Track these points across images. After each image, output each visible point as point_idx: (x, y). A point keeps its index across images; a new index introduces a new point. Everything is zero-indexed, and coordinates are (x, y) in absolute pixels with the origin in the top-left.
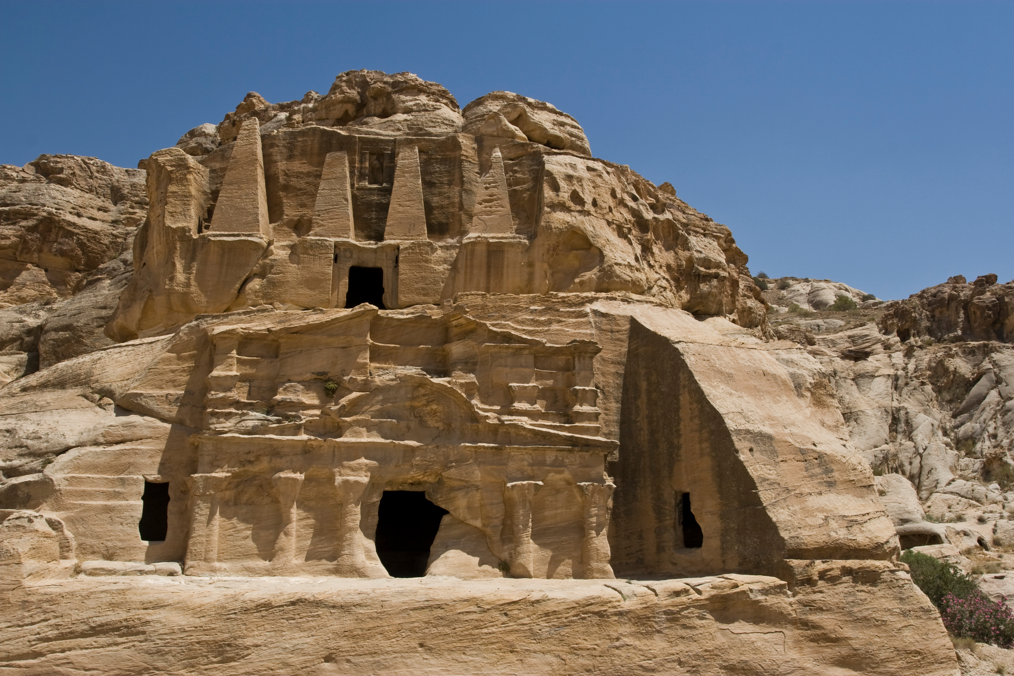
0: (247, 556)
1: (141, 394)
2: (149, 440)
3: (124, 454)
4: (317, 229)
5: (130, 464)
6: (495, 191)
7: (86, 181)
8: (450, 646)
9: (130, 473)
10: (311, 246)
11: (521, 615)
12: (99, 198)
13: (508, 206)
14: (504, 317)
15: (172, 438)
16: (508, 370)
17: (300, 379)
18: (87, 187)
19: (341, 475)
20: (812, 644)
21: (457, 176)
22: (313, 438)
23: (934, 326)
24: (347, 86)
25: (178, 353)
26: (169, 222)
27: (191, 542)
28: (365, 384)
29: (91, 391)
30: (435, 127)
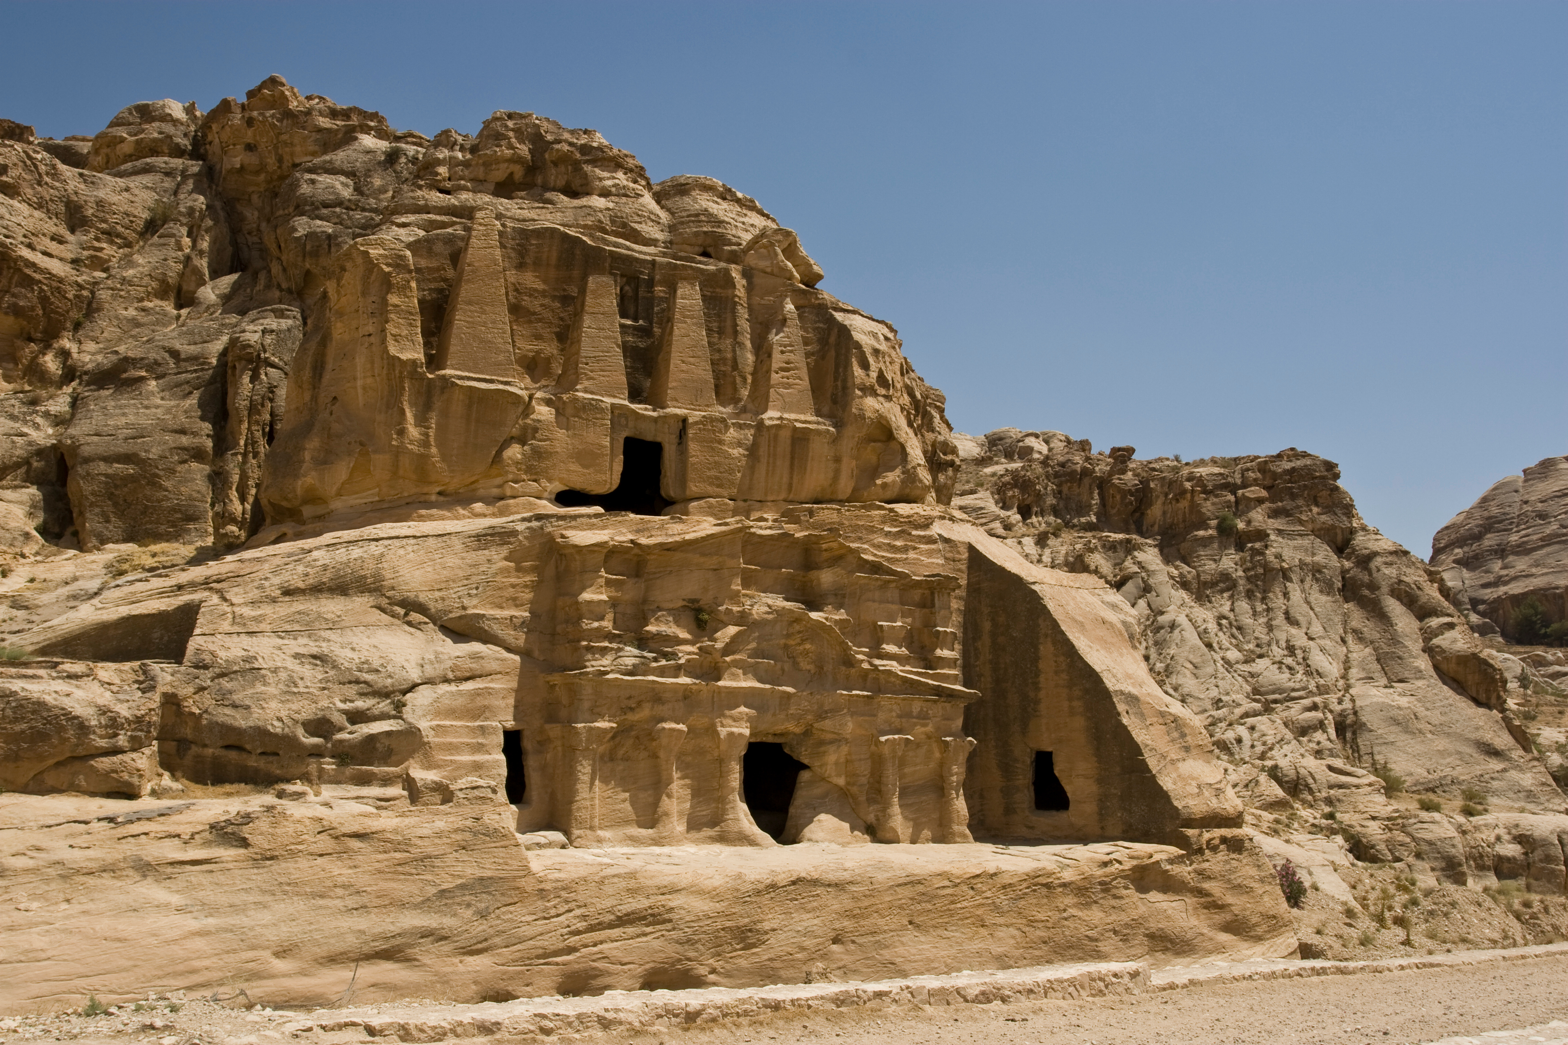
0: (626, 822)
1: (484, 615)
2: (499, 676)
3: (478, 695)
4: (586, 383)
5: (486, 708)
6: (792, 357)
7: (34, 188)
8: (933, 922)
9: (487, 719)
10: (584, 407)
11: (984, 889)
12: (50, 218)
13: (807, 379)
14: (860, 538)
15: (524, 675)
16: (876, 605)
17: (671, 606)
18: (35, 200)
19: (723, 726)
20: (1206, 911)
21: (729, 323)
22: (697, 681)
23: (1061, 505)
24: (516, 138)
25: (518, 562)
26: (393, 350)
27: (575, 806)
28: (742, 617)
29: (387, 601)
30: (640, 223)
